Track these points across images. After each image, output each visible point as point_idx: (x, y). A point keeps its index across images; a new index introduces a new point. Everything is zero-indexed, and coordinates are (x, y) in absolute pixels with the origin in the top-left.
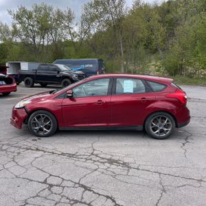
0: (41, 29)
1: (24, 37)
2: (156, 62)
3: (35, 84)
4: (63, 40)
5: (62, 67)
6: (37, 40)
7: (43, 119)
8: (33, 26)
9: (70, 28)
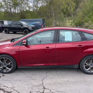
0: (14, 4)
1: (6, 8)
2: (69, 21)
3: (10, 32)
4: (25, 10)
5: (24, 23)
6: (12, 10)
7: (5, 61)
8: (10, 3)
9: (28, 4)
